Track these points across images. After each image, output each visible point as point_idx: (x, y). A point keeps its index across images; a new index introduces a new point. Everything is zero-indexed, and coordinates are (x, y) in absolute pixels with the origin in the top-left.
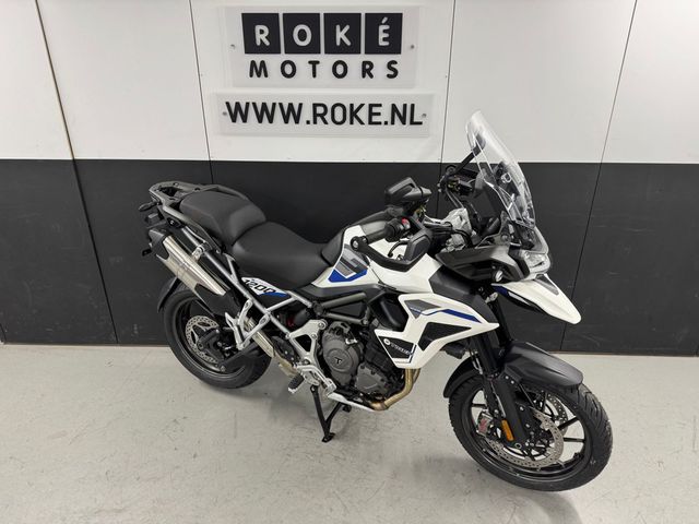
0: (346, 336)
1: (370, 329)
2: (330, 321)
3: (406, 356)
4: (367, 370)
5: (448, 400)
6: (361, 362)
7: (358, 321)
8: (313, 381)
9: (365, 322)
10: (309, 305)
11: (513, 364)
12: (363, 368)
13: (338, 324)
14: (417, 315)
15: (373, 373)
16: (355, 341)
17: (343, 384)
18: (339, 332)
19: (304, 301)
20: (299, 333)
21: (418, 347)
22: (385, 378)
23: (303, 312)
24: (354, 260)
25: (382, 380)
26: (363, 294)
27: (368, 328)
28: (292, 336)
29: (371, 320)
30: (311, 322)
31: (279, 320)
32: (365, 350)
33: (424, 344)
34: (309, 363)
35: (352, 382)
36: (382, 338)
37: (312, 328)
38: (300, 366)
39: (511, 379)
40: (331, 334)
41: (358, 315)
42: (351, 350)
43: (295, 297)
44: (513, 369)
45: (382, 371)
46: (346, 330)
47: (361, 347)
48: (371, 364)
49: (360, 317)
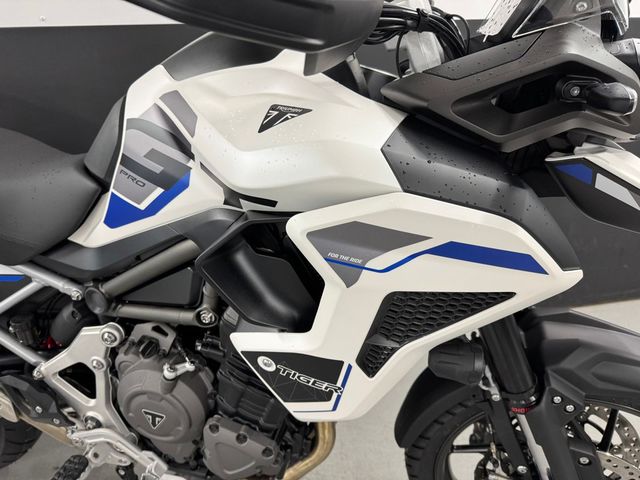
0: (166, 356)
1: (219, 332)
2: (128, 324)
3: (325, 396)
4: (227, 435)
5: (403, 450)
6: (210, 413)
7: (187, 317)
8: (116, 460)
9: (208, 317)
10: (74, 292)
11: (567, 364)
12: (214, 428)
13: (146, 329)
14: (350, 274)
15: (241, 439)
16: (188, 366)
17: (180, 460)
18: (150, 348)
19: (60, 285)
20: (64, 360)
21: (357, 371)
22: (272, 445)
23: (67, 312)
24: (153, 154)
25: (267, 452)
26: (189, 244)
27: (215, 330)
28: (49, 368)
29: (219, 308)
30: (88, 332)
31: (14, 336)
32: (215, 383)
33: (371, 359)
34: (99, 425)
35: (199, 455)
36: (253, 356)
37: (90, 345)
38: (78, 434)
39: (565, 401)
40: (130, 357)
41: (186, 300)
42: (182, 389)
43: (40, 279)
44: (567, 375)
45: (263, 430)
46: (167, 342)
47: (206, 377)
48: (235, 417)
49: (193, 305)
